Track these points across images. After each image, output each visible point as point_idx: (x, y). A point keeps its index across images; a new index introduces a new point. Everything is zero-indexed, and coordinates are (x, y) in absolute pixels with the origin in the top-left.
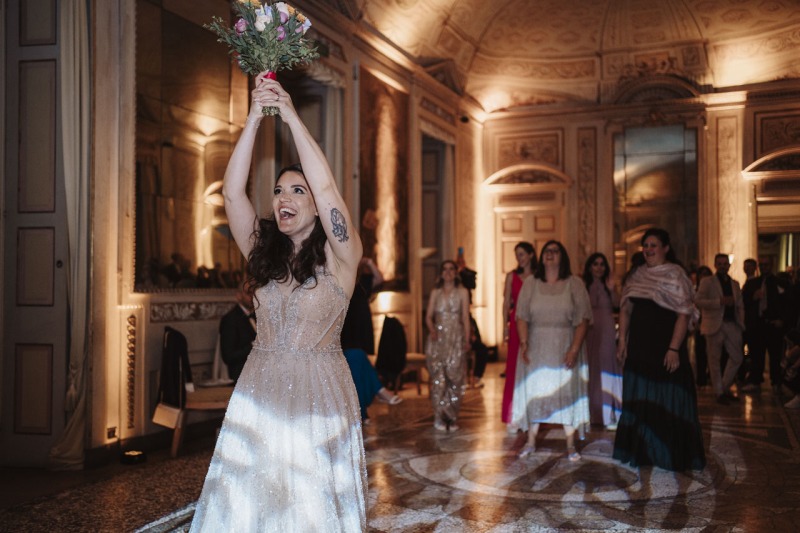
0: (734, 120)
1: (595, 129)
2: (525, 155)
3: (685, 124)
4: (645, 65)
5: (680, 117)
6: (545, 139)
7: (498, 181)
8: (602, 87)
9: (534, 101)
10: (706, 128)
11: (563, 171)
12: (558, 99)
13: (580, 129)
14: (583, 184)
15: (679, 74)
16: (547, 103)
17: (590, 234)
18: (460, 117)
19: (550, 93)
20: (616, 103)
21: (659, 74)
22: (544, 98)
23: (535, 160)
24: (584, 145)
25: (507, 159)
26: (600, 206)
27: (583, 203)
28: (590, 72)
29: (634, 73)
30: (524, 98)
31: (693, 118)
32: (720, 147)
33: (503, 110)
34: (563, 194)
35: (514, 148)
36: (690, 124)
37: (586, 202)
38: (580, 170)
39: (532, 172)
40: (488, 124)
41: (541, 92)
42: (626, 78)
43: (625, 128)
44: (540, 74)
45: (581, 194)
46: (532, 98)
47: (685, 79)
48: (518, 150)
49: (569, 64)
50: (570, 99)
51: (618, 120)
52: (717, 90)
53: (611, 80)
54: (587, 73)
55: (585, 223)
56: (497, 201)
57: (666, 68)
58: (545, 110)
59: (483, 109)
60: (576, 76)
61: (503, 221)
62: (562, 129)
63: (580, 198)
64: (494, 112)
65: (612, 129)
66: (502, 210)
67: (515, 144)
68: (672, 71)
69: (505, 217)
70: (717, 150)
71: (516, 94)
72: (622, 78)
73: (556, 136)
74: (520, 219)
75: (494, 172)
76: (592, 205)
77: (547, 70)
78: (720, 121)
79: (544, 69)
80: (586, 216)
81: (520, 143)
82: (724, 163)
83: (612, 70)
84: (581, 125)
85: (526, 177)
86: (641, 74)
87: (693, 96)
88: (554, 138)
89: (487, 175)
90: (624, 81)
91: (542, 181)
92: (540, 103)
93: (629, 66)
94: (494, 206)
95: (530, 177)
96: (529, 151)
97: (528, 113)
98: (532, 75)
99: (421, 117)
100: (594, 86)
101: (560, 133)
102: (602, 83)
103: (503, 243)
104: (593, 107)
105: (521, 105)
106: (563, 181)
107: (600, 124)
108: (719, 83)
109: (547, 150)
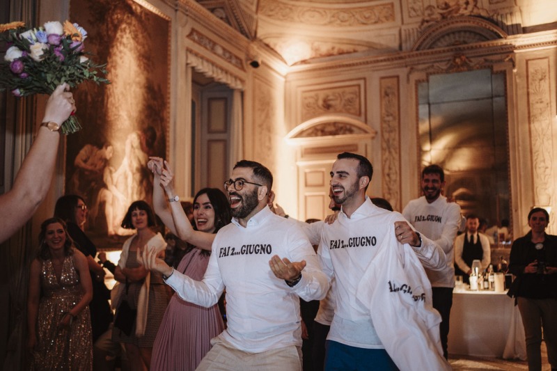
0: (546, 60)
1: (398, 77)
2: (327, 107)
3: (491, 68)
4: (447, 6)
5: (486, 60)
6: (347, 90)
7: (301, 134)
8: (403, 32)
9: (335, 51)
10: (515, 71)
11: (366, 121)
12: (358, 48)
13: (382, 78)
14: (386, 136)
15: (483, 14)
16: (348, 53)
17: (395, 187)
18: (249, 62)
19: (351, 42)
20: (418, 49)
21: (462, 15)
22: (345, 48)
23: (337, 112)
24: (387, 94)
25: (310, 111)
26: (405, 157)
27: (387, 154)
28: (391, 17)
29: (437, 16)
30: (325, 49)
31: (501, 61)
32: (531, 91)
33: (304, 62)
34: (366, 146)
35: (317, 100)
36: (496, 68)
37: (390, 152)
38: (383, 121)
39: (335, 124)
40: (291, 78)
41: (341, 41)
42: (427, 21)
43: (428, 75)
44: (339, 22)
45: (385, 145)
46: (333, 48)
47: (490, 20)
48: (320, 102)
49: (368, 8)
50: (371, 47)
51: (421, 67)
52: (525, 30)
53: (412, 25)
54: (387, 18)
55: (388, 175)
56: (299, 155)
57: (470, 7)
58: (346, 60)
59: (282, 59)
60: (376, 23)
61: (306, 174)
62: (365, 79)
63: (383, 149)
64: (295, 64)
65: (415, 76)
66: (305, 164)
67: (317, 95)
68: (475, 11)
69: (307, 170)
70: (528, 94)
71: (316, 44)
72: (423, 22)
73: (359, 86)
74: (323, 172)
75: (297, 125)
76: (396, 156)
77: (346, 16)
78: (529, 62)
79: (342, 15)
80: (390, 168)
81: (322, 95)
82: (536, 108)
83: (413, 13)
84: (383, 74)
85: (329, 129)
86: (443, 16)
87: (500, 37)
88: (356, 89)
89: (290, 129)
90: (426, 24)
91: (344, 133)
92: (341, 53)
93: (430, 7)
94: (296, 161)
95: (332, 129)
96: (331, 103)
97: (329, 64)
98: (330, 23)
99: (189, 51)
100: (396, 32)
101: (362, 82)
102: (403, 28)
103: (306, 197)
104: (395, 55)
105: (322, 56)
106: (366, 132)
107: (402, 72)
108: (527, 23)
109: (350, 101)
